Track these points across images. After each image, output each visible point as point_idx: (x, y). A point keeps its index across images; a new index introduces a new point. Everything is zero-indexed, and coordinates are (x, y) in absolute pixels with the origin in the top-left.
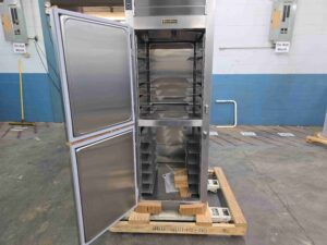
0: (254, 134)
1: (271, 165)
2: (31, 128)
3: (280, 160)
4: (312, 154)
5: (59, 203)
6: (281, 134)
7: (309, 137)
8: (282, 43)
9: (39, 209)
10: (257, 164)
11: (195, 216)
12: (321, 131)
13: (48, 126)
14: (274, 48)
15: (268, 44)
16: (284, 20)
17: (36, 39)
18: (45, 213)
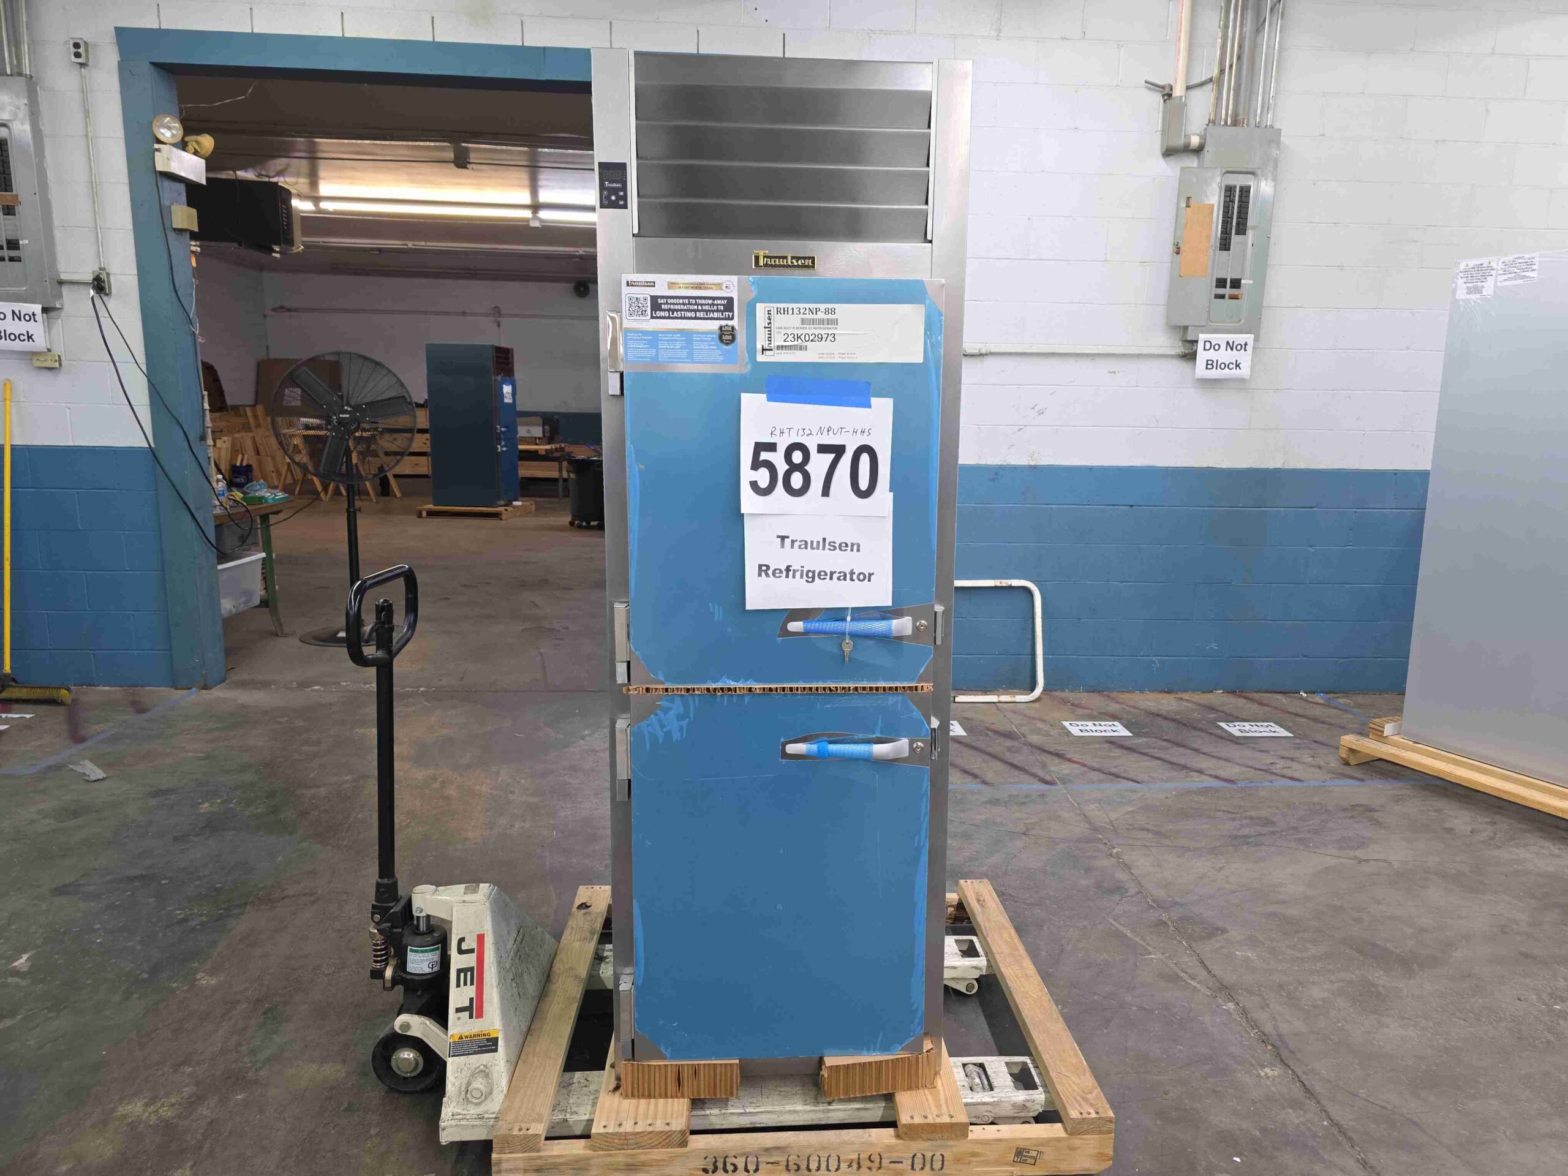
0: (1120, 731)
1: (1201, 865)
2: (56, 718)
3: (1238, 841)
4: (1366, 811)
5: (237, 1079)
6: (1235, 729)
7: (1349, 740)
8: (1220, 338)
9: (135, 1108)
10: (1142, 863)
11: (889, 1098)
12: (1397, 711)
13: (140, 708)
14: (1190, 357)
15: (1165, 343)
16: (1225, 245)
17: (100, 285)
18: (167, 1128)
